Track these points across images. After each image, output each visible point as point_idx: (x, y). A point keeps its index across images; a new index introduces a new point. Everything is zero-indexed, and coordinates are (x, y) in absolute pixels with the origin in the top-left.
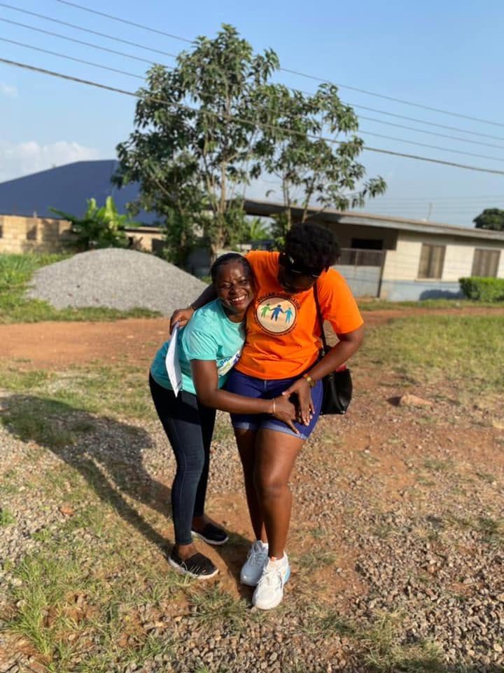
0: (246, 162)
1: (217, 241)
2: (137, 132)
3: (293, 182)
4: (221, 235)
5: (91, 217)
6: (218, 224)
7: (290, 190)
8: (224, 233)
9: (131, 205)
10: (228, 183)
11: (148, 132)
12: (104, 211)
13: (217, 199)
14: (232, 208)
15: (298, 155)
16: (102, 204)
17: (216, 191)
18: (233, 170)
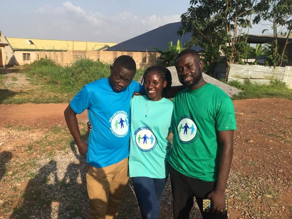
0: (250, 16)
1: (230, 60)
2: (192, 7)
3: (280, 24)
4: (233, 56)
5: (170, 50)
6: (231, 50)
7: (277, 28)
8: (234, 55)
9: (187, 44)
10: (239, 28)
11: (197, 7)
12: (176, 47)
13: (232, 38)
14: (240, 41)
15: (283, 8)
16: (175, 44)
17: (231, 33)
18: (242, 21)
